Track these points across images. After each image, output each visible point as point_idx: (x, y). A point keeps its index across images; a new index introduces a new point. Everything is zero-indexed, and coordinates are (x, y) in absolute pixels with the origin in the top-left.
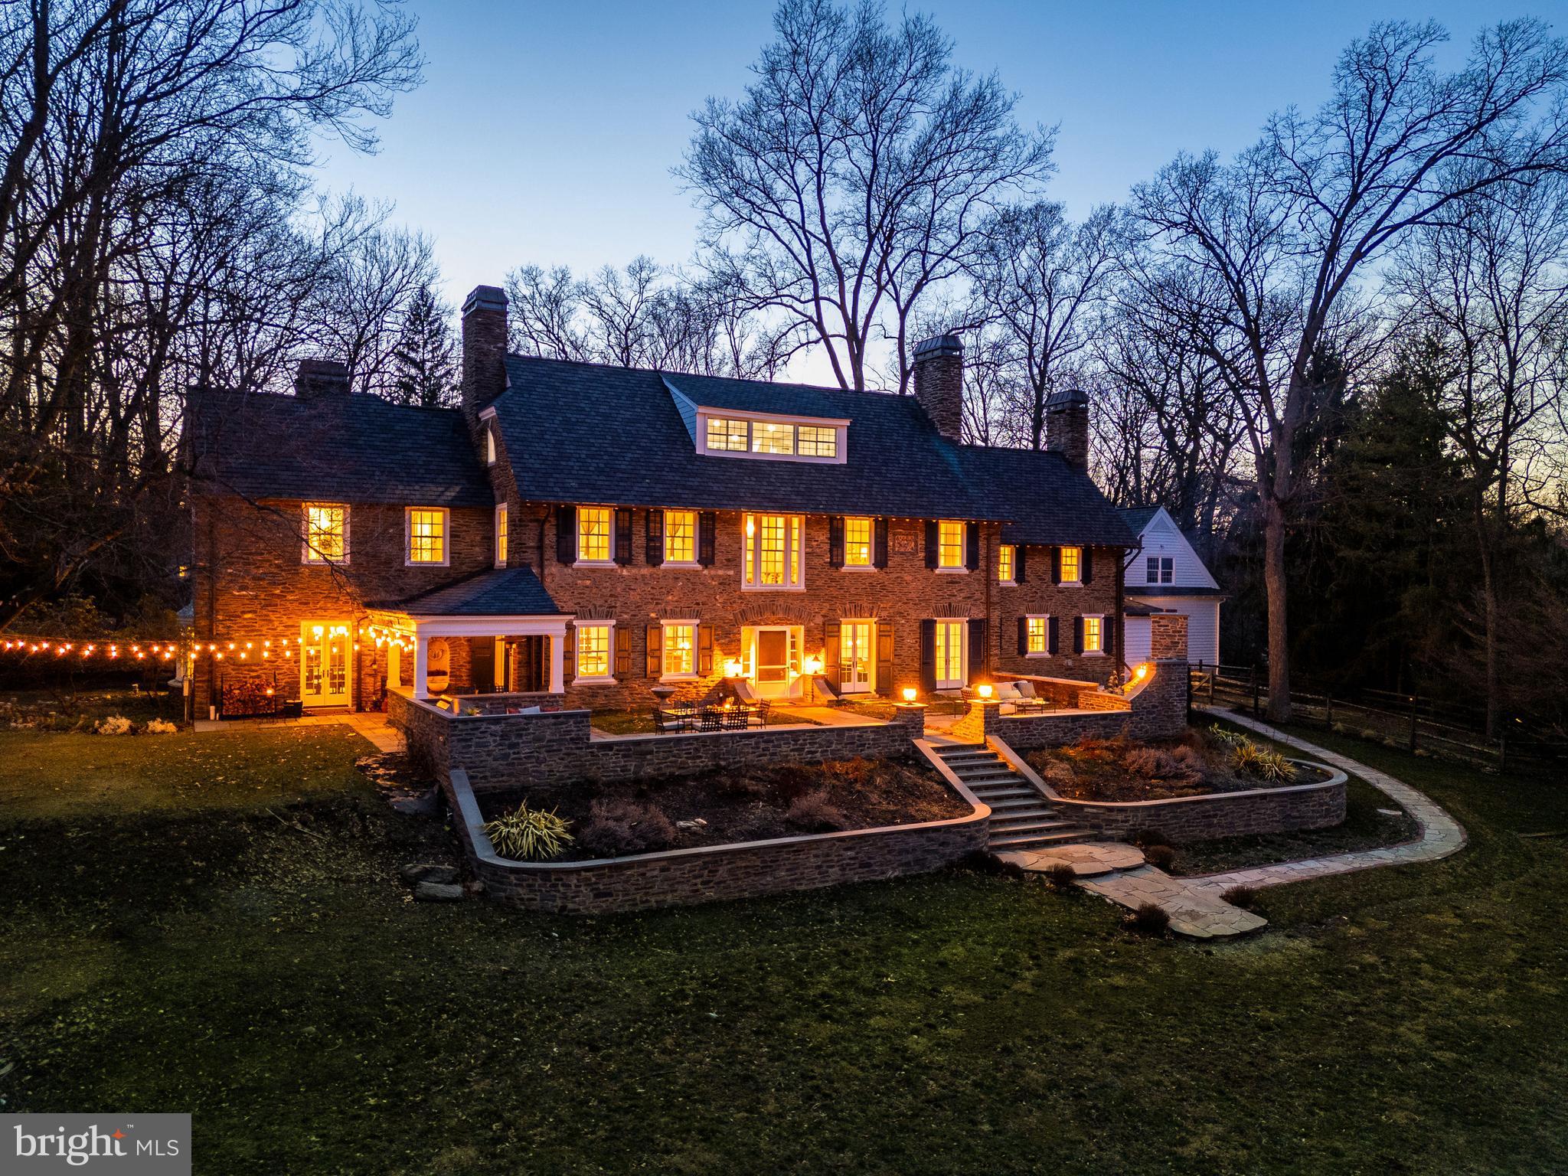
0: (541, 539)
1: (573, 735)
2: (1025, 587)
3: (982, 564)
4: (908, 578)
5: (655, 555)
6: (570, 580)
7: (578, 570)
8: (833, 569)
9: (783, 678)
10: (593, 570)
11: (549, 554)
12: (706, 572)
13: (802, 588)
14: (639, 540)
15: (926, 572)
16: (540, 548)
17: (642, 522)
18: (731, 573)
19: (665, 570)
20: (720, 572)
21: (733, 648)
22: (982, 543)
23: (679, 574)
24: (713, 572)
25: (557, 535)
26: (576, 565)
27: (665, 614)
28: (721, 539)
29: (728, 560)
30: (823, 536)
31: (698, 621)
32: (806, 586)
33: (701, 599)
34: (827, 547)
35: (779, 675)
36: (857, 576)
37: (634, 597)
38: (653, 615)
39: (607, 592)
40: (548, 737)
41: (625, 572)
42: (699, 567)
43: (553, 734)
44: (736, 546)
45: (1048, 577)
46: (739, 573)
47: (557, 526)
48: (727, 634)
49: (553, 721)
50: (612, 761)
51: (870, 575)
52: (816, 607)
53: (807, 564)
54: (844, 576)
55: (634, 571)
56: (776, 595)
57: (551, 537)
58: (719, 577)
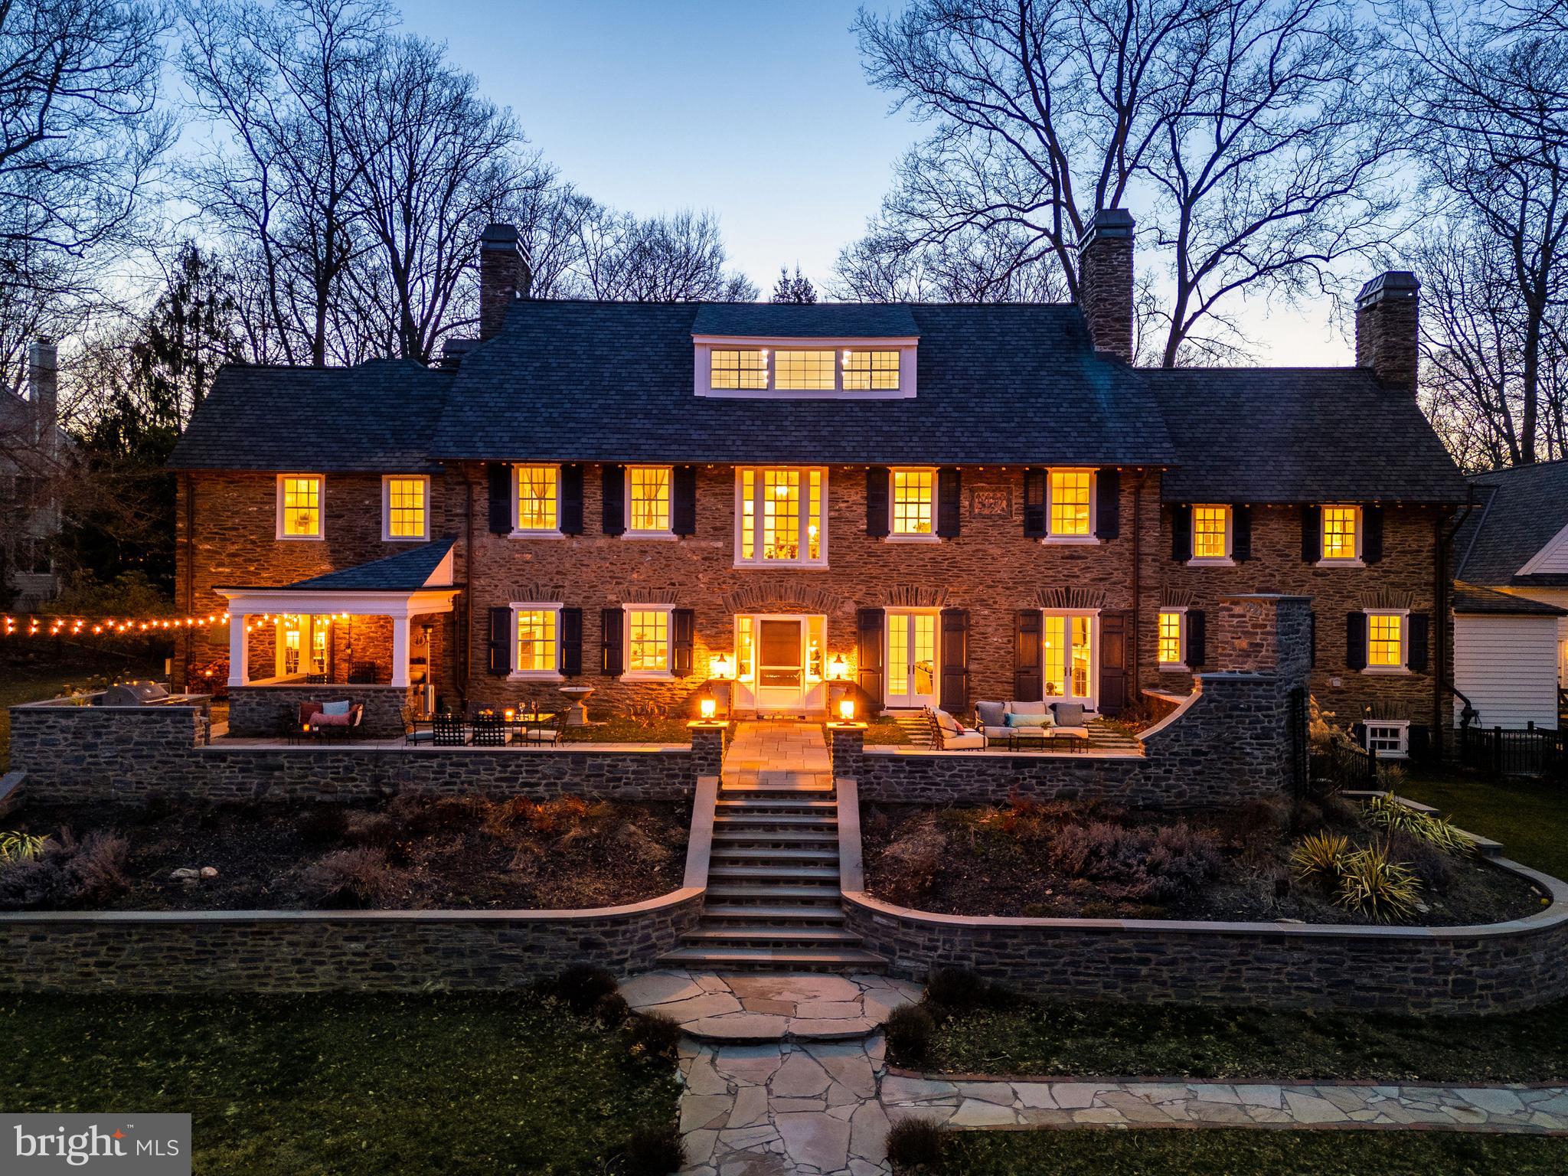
0: (470, 503)
1: (170, 738)
2: (1250, 568)
3: (1125, 530)
4: (996, 551)
5: (614, 520)
6: (507, 553)
7: (515, 541)
8: (872, 540)
9: (797, 683)
10: (535, 542)
11: (480, 522)
12: (683, 543)
13: (824, 564)
14: (593, 503)
15: (1027, 543)
16: (469, 515)
17: (599, 482)
18: (720, 544)
19: (628, 542)
20: (703, 544)
21: (723, 642)
22: (1125, 501)
23: (647, 547)
24: (693, 544)
25: (488, 500)
26: (513, 535)
27: (628, 596)
28: (705, 499)
29: (715, 529)
30: (856, 496)
31: (673, 606)
32: (831, 562)
33: (677, 578)
34: (862, 510)
35: (790, 679)
36: (910, 548)
37: (587, 575)
38: (612, 598)
39: (552, 568)
40: (136, 738)
41: (575, 544)
42: (674, 538)
43: (142, 735)
44: (727, 510)
45: (1296, 552)
46: (730, 546)
47: (490, 489)
48: (714, 623)
49: (142, 717)
50: (224, 774)
51: (931, 548)
52: (845, 588)
53: (830, 533)
54: (890, 549)
55: (587, 543)
56: (785, 573)
57: (482, 504)
58: (703, 550)
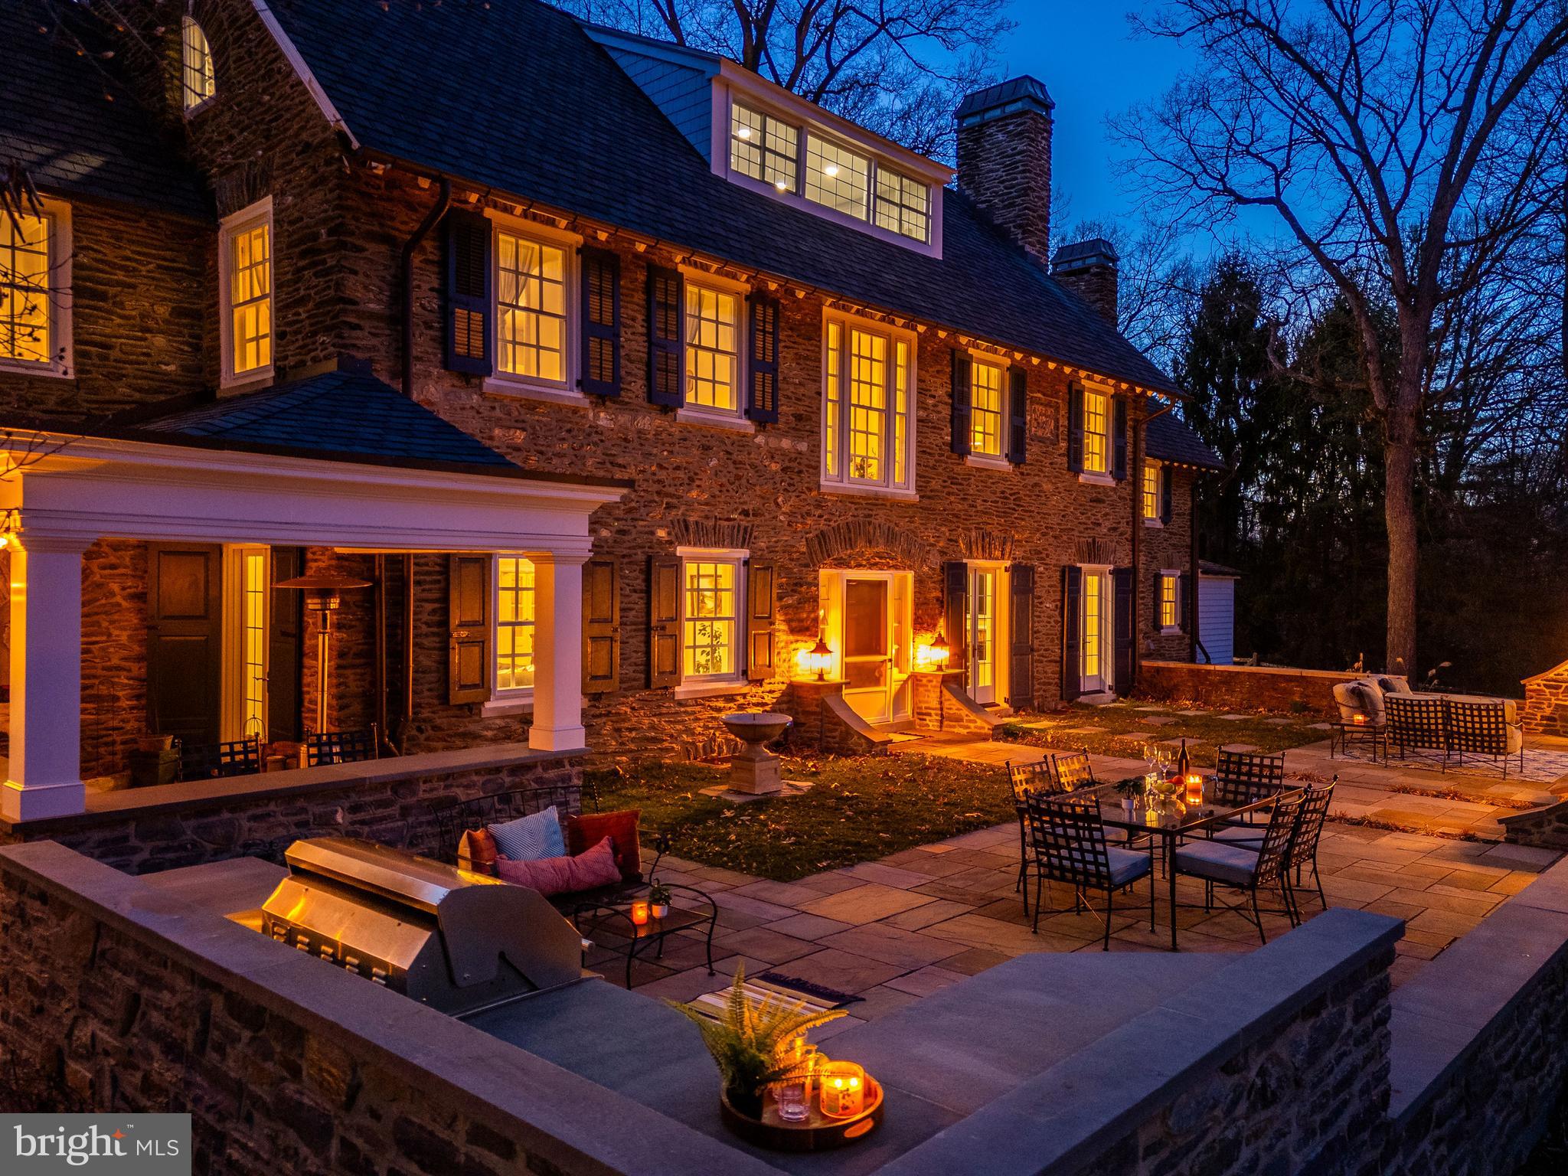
0: (400, 291)
3: (1129, 471)
5: (665, 385)
6: (475, 425)
7: (496, 398)
8: (955, 458)
10: (531, 405)
11: (422, 343)
12: (760, 439)
13: (911, 493)
14: (633, 343)
15: (1069, 479)
16: (398, 318)
17: (639, 297)
18: (803, 447)
19: (684, 428)
20: (786, 443)
21: (805, 619)
22: (1129, 434)
23: (711, 439)
24: (773, 443)
25: (442, 292)
26: (493, 384)
27: (685, 532)
28: (789, 367)
29: (799, 418)
30: (941, 390)
31: (744, 553)
32: (919, 489)
33: (751, 502)
34: (946, 412)
35: (874, 677)
36: (985, 476)
38: (661, 533)
41: (604, 420)
42: (747, 426)
44: (812, 386)
46: (816, 448)
47: (442, 265)
48: (797, 585)
53: (917, 444)
55: (624, 419)
56: (875, 503)
57: (424, 297)
58: (784, 453)
